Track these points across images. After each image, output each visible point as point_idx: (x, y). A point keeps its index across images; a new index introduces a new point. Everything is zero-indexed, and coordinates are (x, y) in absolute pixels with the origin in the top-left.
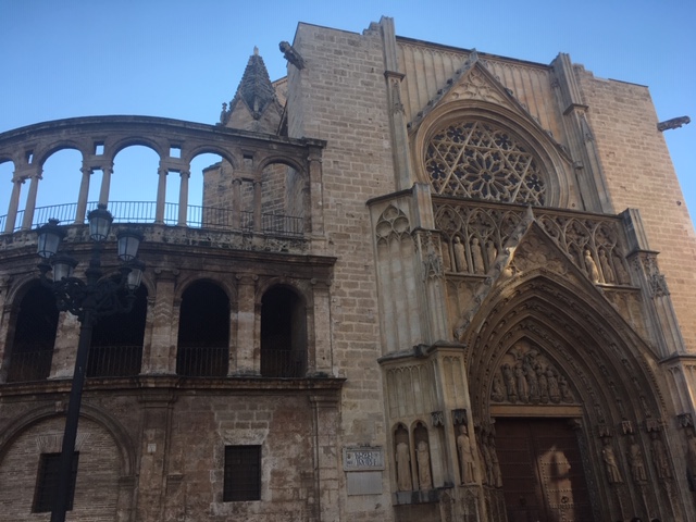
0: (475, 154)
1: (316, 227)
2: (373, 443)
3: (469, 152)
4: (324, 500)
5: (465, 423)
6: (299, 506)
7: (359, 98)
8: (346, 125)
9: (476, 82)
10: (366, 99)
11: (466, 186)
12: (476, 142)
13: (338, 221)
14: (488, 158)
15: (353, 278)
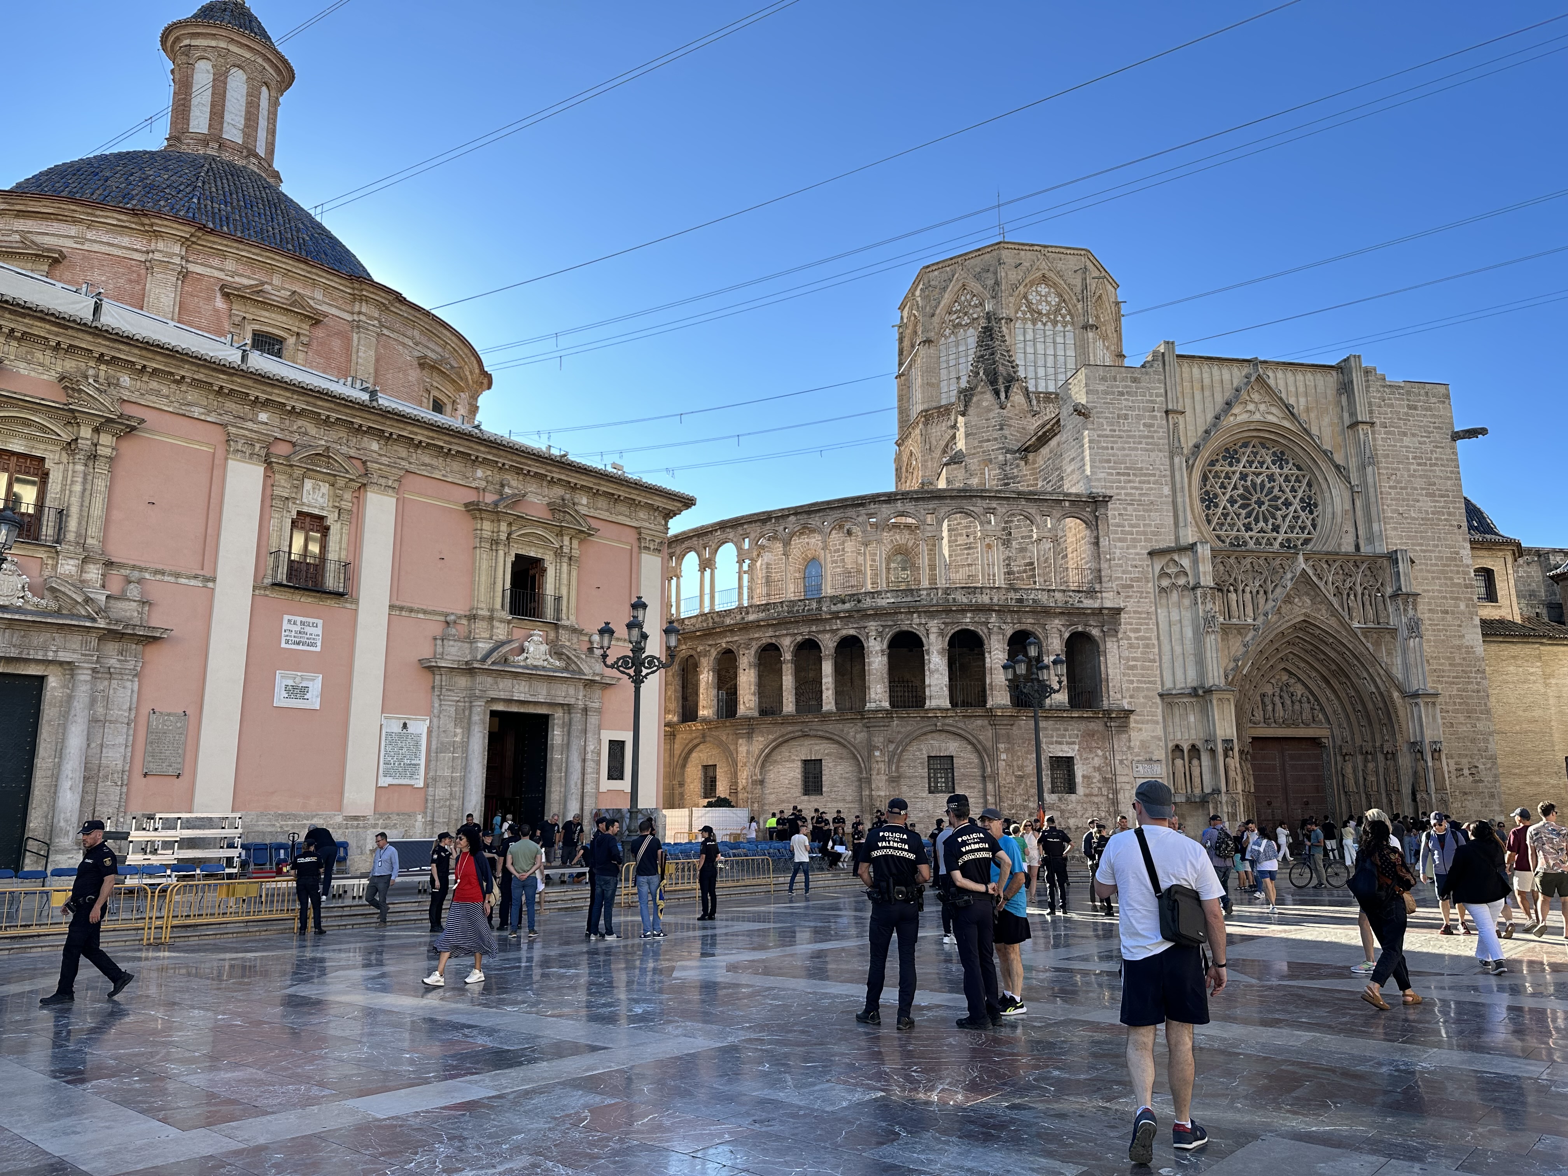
0: (1249, 478)
1: (1104, 579)
2: (1155, 758)
3: (1243, 477)
4: (1121, 796)
5: (1232, 749)
6: (1103, 799)
7: (1140, 443)
8: (1129, 475)
9: (1256, 397)
10: (1147, 444)
11: (1238, 515)
12: (1251, 463)
13: (1124, 572)
14: (1263, 481)
15: (1137, 624)
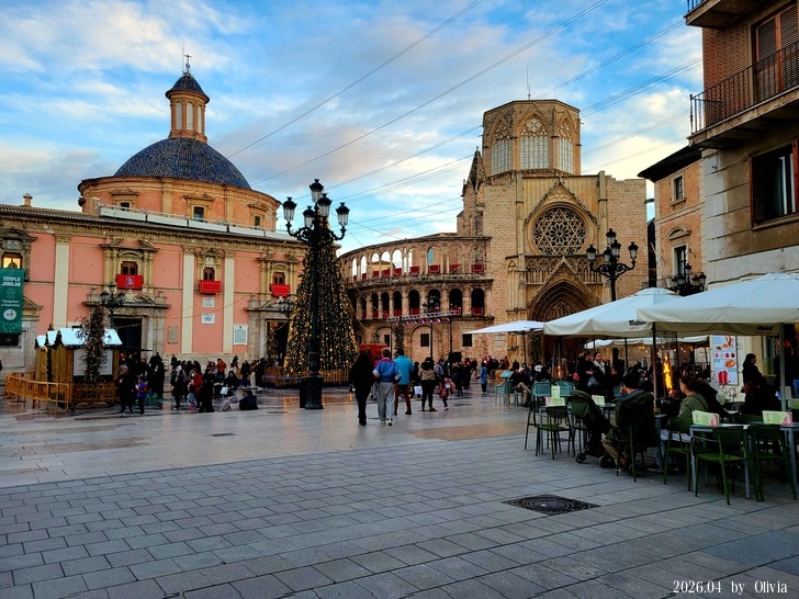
0: (556, 224)
3: (553, 223)
4: (488, 347)
6: (482, 348)
8: (499, 228)
9: (559, 191)
10: (507, 215)
11: (550, 239)
12: (557, 218)
13: (495, 266)
14: (562, 225)
15: (499, 285)
